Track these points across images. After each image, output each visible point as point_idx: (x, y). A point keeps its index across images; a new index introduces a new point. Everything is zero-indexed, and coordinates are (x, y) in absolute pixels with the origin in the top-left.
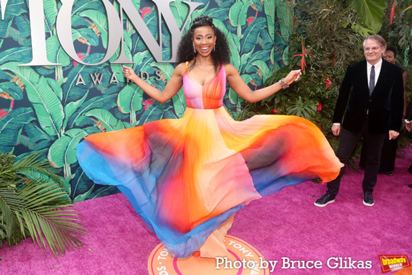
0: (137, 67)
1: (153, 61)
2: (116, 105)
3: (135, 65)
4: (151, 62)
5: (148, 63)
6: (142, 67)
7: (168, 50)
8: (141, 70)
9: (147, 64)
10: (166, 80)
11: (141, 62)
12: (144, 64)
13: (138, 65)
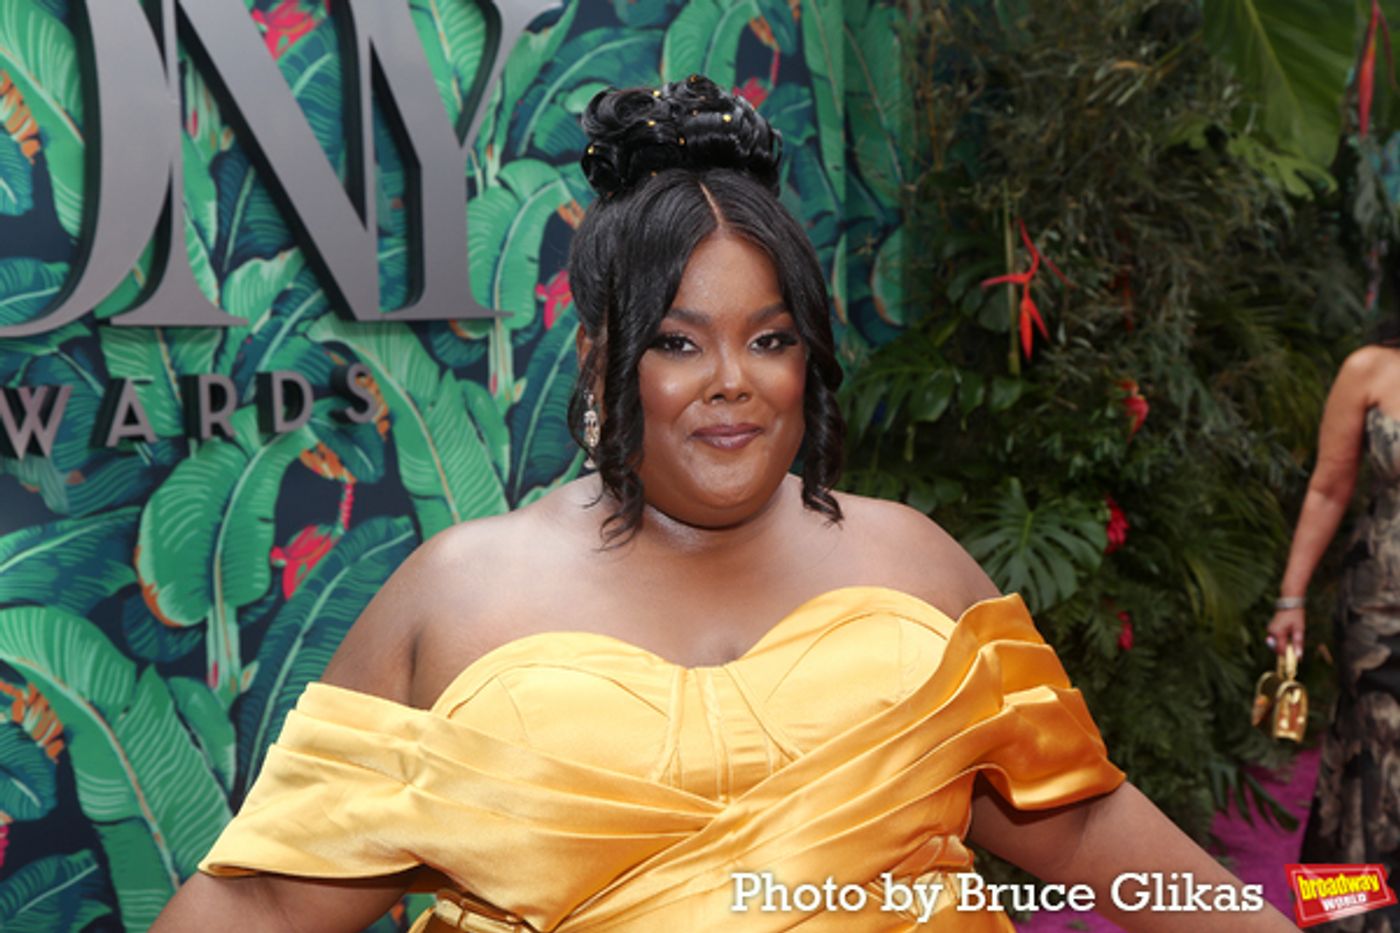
0: (243, 344)
1: (325, 311)
2: (128, 578)
3: (233, 331)
4: (316, 318)
5: (301, 320)
6: (267, 345)
7: (396, 248)
8: (264, 366)
9: (293, 332)
10: (389, 418)
11: (265, 318)
12: (279, 326)
13: (250, 336)
